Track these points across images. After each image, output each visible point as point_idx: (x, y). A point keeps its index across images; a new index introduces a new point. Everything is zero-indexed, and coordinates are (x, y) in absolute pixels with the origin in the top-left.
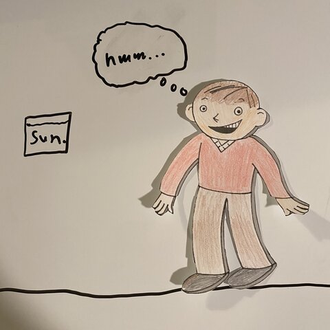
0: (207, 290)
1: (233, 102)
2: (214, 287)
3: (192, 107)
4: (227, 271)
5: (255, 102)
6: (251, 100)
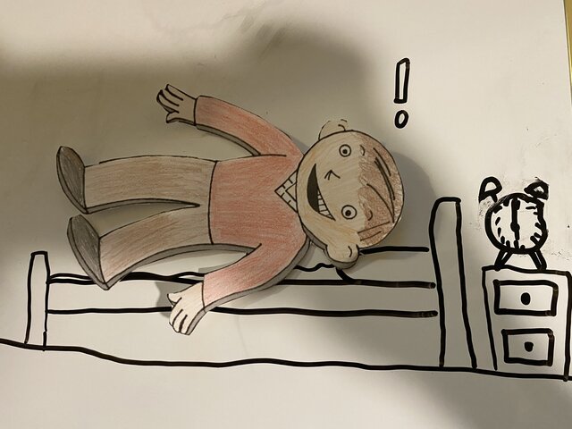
5: (368, 241)
6: (372, 232)
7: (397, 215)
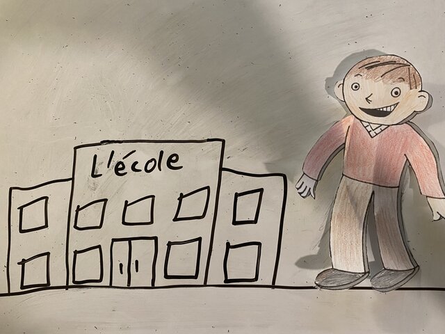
0: (342, 287)
1: (391, 81)
2: (351, 285)
3: (343, 84)
4: (367, 270)
5: (417, 84)
6: (413, 80)
7: (406, 62)
